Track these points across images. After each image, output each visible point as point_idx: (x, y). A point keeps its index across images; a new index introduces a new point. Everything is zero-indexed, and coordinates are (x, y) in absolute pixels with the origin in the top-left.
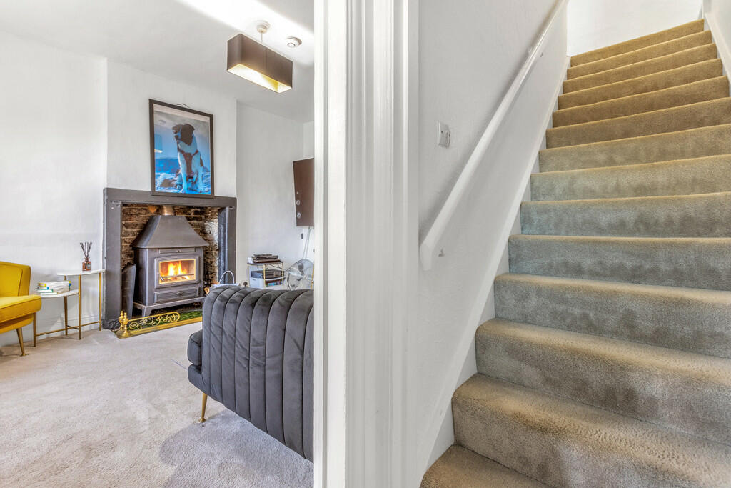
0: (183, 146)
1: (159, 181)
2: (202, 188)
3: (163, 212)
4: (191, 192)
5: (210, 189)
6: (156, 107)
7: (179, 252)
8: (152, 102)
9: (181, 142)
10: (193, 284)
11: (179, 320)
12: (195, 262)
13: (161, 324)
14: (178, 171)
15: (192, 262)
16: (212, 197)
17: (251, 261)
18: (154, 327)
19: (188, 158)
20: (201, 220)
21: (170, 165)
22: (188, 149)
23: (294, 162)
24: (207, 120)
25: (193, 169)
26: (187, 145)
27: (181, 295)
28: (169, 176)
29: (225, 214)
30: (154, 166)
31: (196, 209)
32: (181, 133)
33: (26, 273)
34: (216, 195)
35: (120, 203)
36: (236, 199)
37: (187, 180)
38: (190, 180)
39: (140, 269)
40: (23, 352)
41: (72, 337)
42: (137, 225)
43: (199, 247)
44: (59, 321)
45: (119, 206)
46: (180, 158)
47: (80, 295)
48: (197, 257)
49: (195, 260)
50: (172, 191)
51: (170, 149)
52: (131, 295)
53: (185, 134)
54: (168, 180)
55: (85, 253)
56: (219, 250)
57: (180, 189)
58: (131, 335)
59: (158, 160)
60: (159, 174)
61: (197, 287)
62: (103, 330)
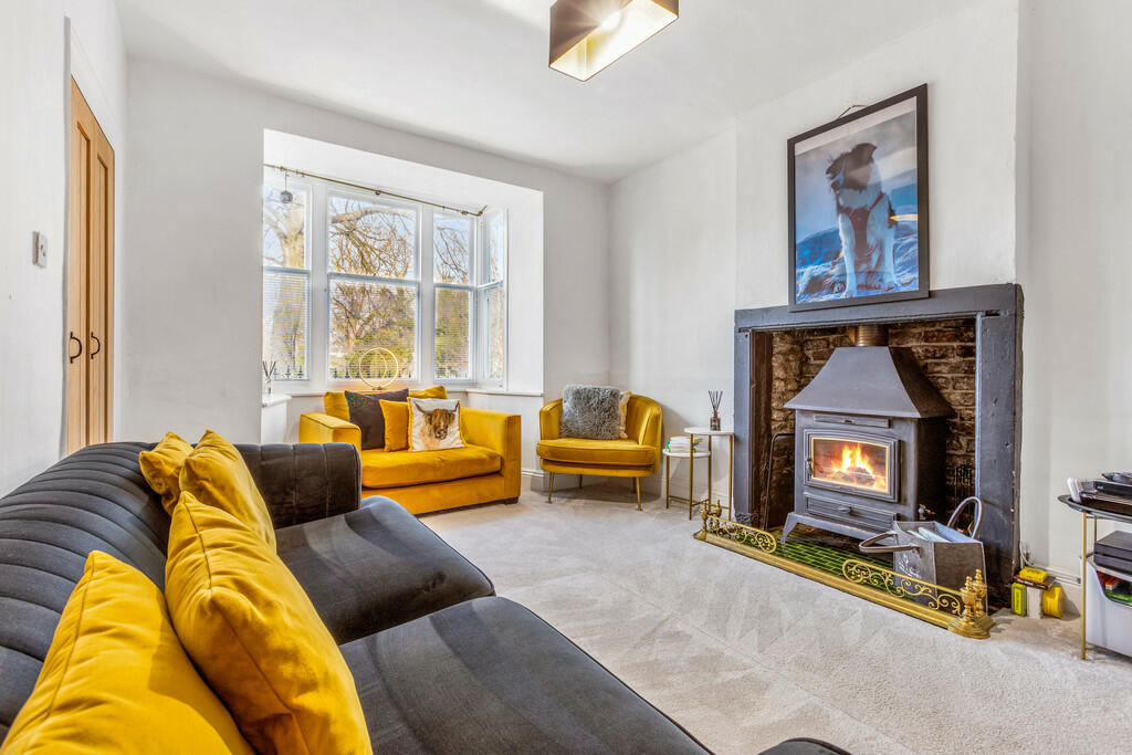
0: (847, 197)
1: (802, 283)
2: (898, 277)
4: (867, 293)
5: (919, 275)
6: (799, 148)
7: (851, 424)
9: (845, 193)
11: (775, 553)
12: (887, 450)
14: (837, 256)
15: (884, 450)
16: (924, 295)
19: (859, 220)
21: (823, 247)
22: (860, 201)
24: (909, 105)
25: (872, 240)
26: (858, 192)
28: (819, 270)
30: (795, 256)
32: (846, 174)
35: (750, 332)
37: (857, 268)
38: (864, 267)
45: (748, 338)
46: (841, 225)
48: (893, 441)
50: (825, 298)
51: (823, 215)
54: (817, 277)
55: (714, 407)
57: (841, 291)
59: (801, 242)
60: (803, 269)
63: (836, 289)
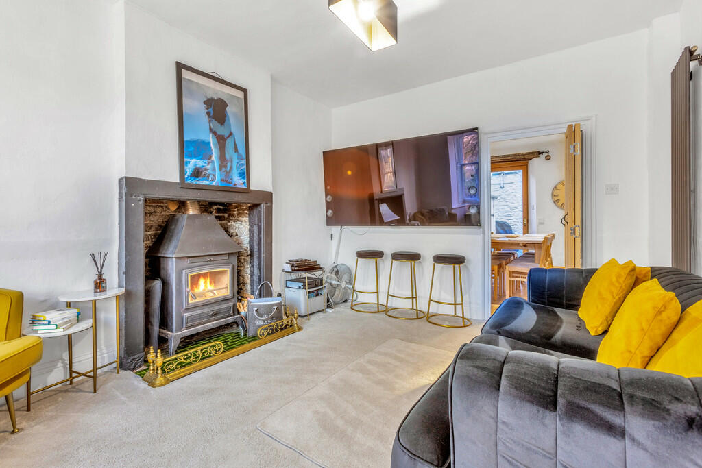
0: (215, 125)
1: (189, 169)
2: (238, 181)
3: (186, 209)
4: (224, 184)
5: (246, 181)
6: (186, 74)
7: (211, 261)
8: (180, 67)
9: (214, 121)
10: (227, 300)
11: (223, 351)
12: (228, 271)
13: (202, 359)
14: (210, 158)
15: (224, 272)
16: (247, 191)
17: (288, 268)
18: (195, 365)
19: (221, 140)
20: (224, 220)
21: (201, 149)
22: (222, 131)
23: (324, 152)
24: (241, 95)
25: (227, 156)
26: (219, 125)
27: (214, 315)
28: (200, 163)
29: (260, 212)
30: (185, 149)
31: (218, 206)
32: (214, 110)
33: (17, 301)
34: (251, 188)
35: (142, 198)
36: (271, 193)
37: (221, 169)
38: (224, 169)
39: (165, 284)
40: (14, 426)
41: (80, 387)
42: (152, 226)
43: (232, 254)
44: (60, 364)
45: (141, 202)
46: (211, 139)
47: (94, 328)
48: (231, 266)
49: (228, 270)
50: (204, 183)
51: (200, 130)
52: (156, 321)
53: (217, 109)
54: (199, 168)
55: (98, 268)
56: (252, 255)
57: (212, 180)
58: (168, 381)
59: (187, 141)
60: (188, 160)
61: (231, 304)
62: (122, 372)
63: (210, 179)
